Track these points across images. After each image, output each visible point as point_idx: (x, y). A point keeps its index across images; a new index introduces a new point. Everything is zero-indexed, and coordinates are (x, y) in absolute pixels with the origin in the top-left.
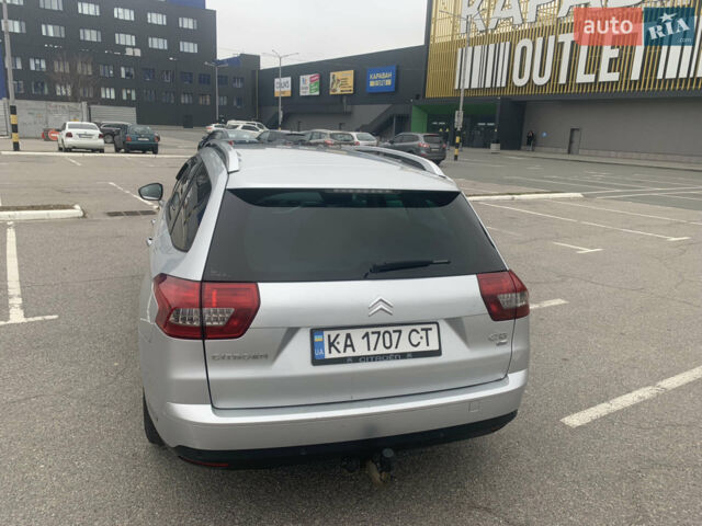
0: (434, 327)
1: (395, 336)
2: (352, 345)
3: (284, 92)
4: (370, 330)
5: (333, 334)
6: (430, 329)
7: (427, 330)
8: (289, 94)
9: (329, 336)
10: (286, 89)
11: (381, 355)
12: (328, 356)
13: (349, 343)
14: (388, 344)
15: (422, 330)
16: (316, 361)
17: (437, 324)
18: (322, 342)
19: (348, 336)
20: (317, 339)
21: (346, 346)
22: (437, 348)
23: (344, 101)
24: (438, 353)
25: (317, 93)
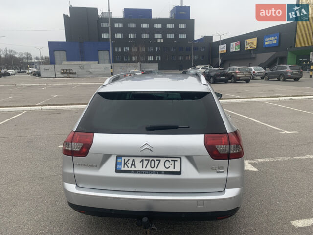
0: (179, 160)
1: (157, 162)
2: (135, 165)
3: (223, 51)
4: (144, 158)
5: (126, 159)
6: (177, 161)
7: (174, 161)
8: (225, 52)
9: (124, 160)
10: (224, 50)
11: (149, 171)
12: (123, 169)
13: (133, 164)
14: (152, 166)
15: (172, 160)
16: (118, 171)
17: (181, 158)
18: (121, 162)
19: (134, 160)
20: (119, 160)
21: (132, 165)
22: (179, 171)
23: (252, 52)
24: (179, 173)
25: (239, 50)
